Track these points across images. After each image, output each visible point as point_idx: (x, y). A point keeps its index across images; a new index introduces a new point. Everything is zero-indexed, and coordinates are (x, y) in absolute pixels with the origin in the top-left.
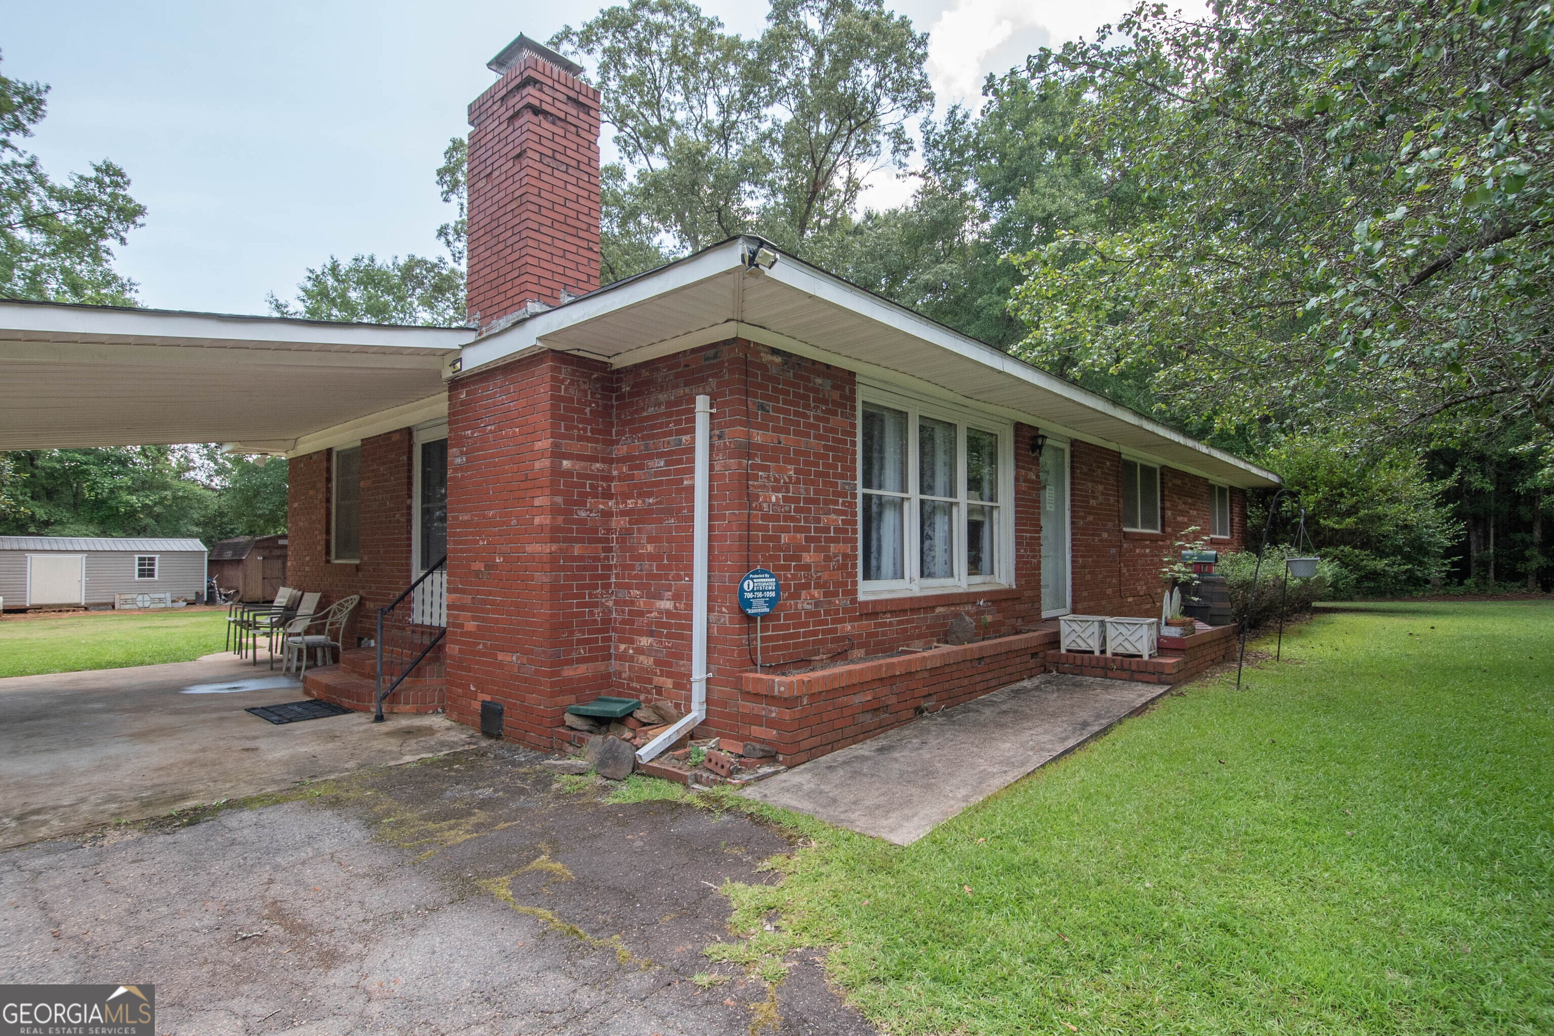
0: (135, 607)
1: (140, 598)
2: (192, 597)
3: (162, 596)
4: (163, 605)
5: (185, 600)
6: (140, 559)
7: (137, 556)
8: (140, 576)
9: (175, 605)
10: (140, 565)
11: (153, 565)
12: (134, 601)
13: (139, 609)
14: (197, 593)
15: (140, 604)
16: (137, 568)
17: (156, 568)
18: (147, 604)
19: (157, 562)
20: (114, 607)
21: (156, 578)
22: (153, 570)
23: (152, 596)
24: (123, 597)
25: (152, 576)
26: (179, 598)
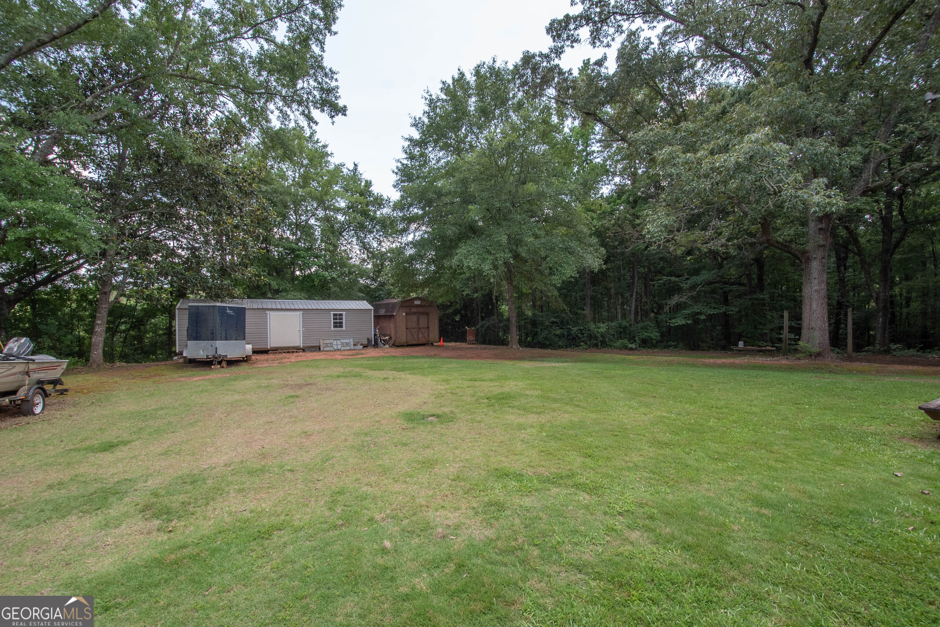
0: (332, 349)
1: (335, 342)
2: (365, 342)
3: (347, 341)
4: (349, 348)
5: (362, 344)
6: (334, 315)
7: (332, 313)
8: (335, 327)
9: (356, 347)
10: (334, 319)
11: (341, 319)
12: (331, 345)
13: (335, 350)
14: (368, 339)
15: (335, 347)
16: (332, 321)
17: (344, 321)
18: (339, 347)
19: (344, 317)
20: (320, 349)
21: (344, 328)
22: (342, 323)
23: (342, 341)
24: (325, 342)
25: (341, 327)
26: (358, 343)
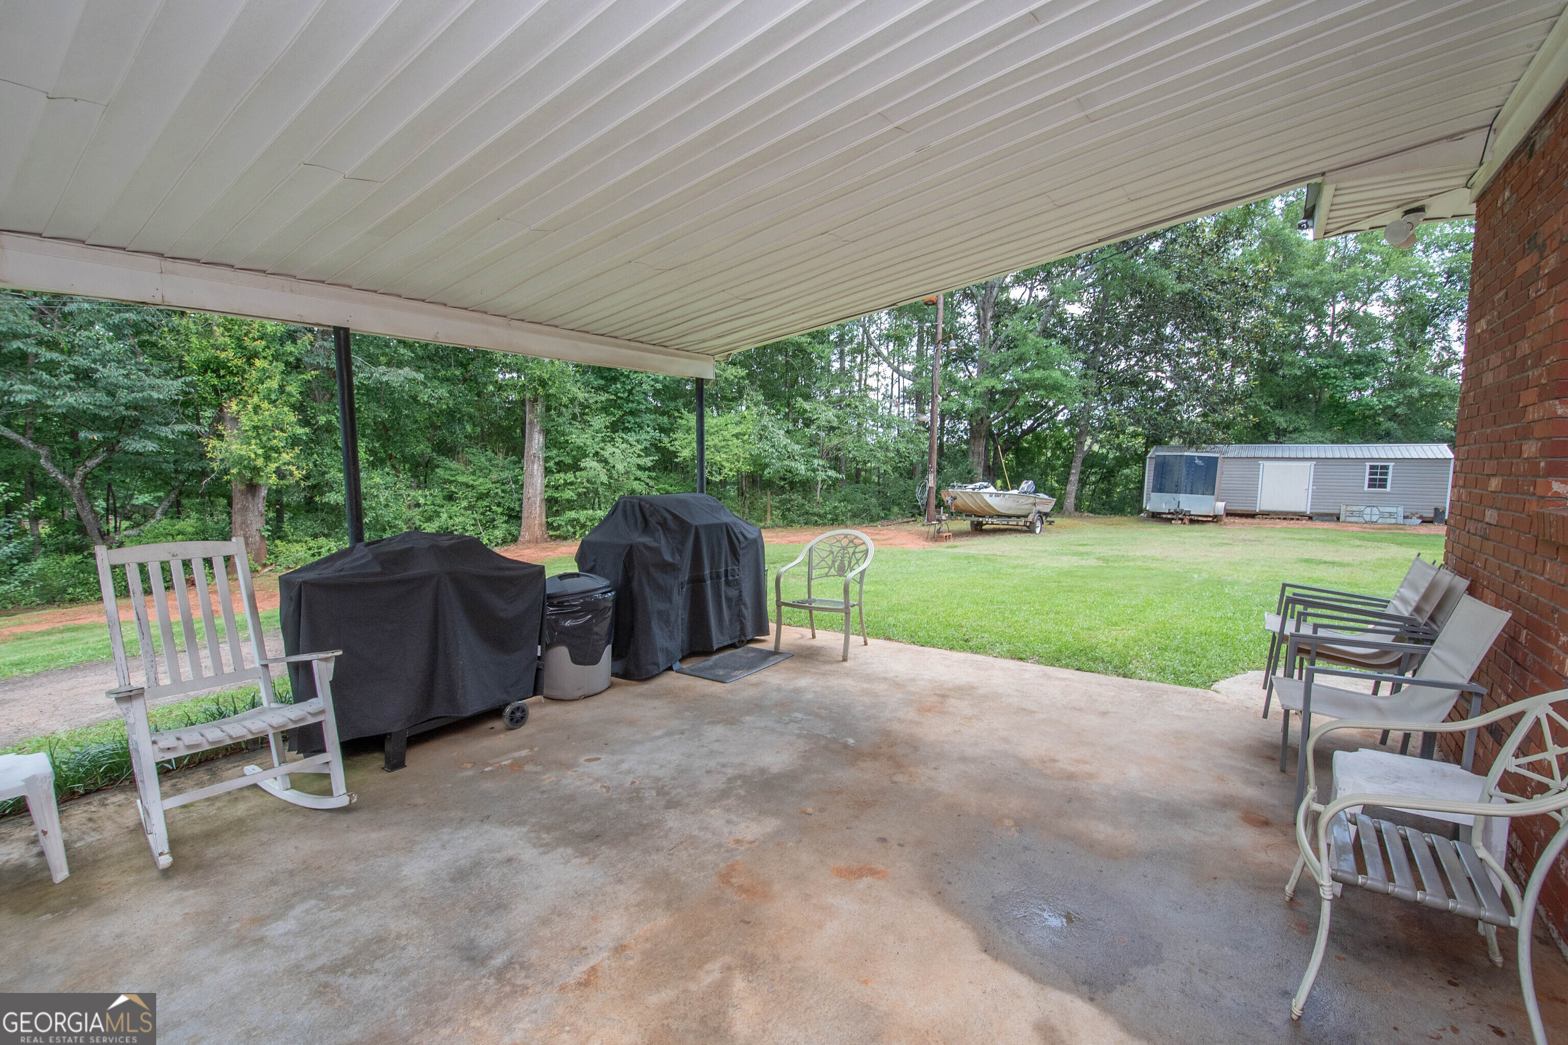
0: (1361, 520)
1: (1368, 510)
2: (1430, 514)
3: (1393, 510)
4: (1393, 521)
5: (1421, 517)
6: (1372, 467)
7: (1368, 464)
8: (1369, 486)
9: (1408, 521)
10: (1371, 474)
11: (1386, 474)
12: (1361, 514)
13: (1366, 522)
14: (1436, 510)
15: (1367, 518)
16: (1367, 477)
17: (1389, 478)
18: (1374, 518)
19: (1390, 471)
20: (1338, 519)
21: (1388, 489)
22: (1385, 480)
23: (1382, 509)
24: (1349, 508)
25: (1384, 486)
26: (1413, 514)
